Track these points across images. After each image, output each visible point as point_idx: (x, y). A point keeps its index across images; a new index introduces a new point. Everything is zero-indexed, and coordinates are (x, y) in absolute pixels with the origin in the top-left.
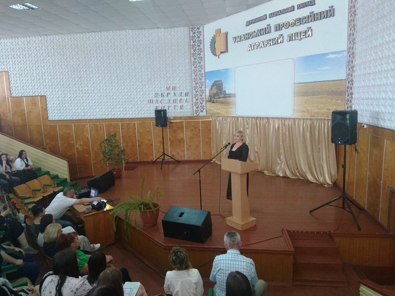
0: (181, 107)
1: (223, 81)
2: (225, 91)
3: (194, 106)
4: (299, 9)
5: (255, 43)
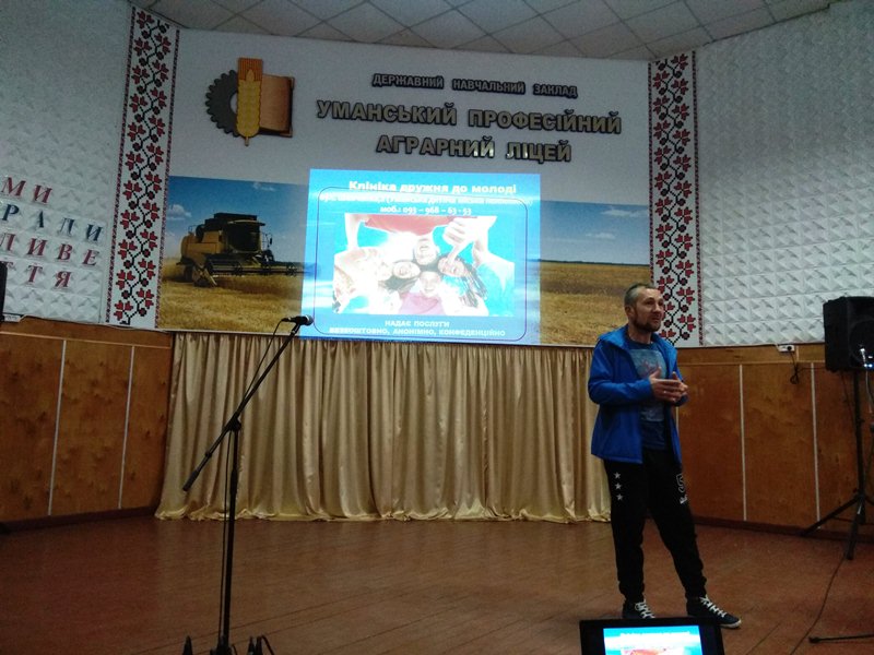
0: (63, 280)
2: (268, 253)
3: (116, 288)
4: (540, 94)
5: (406, 138)
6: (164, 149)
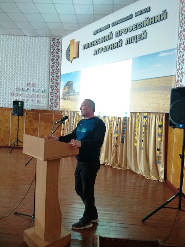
0: (38, 101)
1: (73, 82)
3: (50, 102)
4: (137, 16)
5: (100, 49)
6: (60, 69)
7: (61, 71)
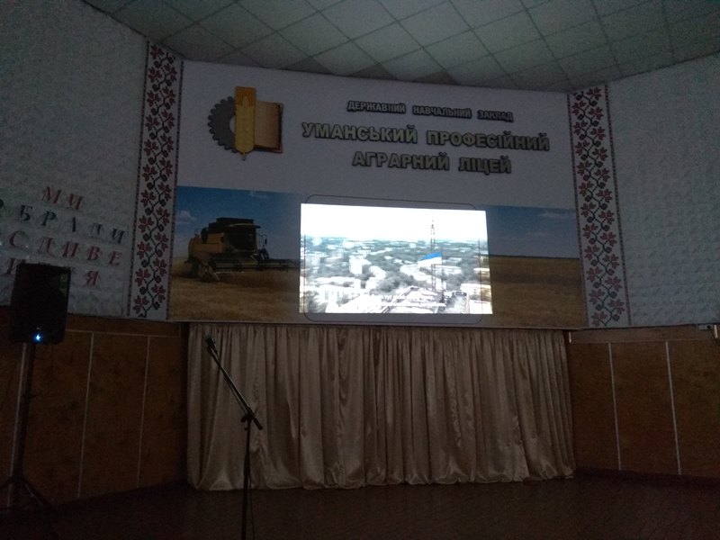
0: (92, 278)
1: (255, 223)
2: (264, 251)
3: (135, 285)
4: (483, 118)
5: (376, 154)
6: (173, 163)
7: (176, 173)
